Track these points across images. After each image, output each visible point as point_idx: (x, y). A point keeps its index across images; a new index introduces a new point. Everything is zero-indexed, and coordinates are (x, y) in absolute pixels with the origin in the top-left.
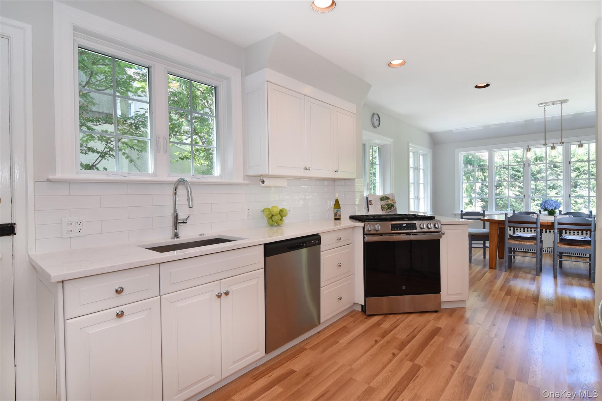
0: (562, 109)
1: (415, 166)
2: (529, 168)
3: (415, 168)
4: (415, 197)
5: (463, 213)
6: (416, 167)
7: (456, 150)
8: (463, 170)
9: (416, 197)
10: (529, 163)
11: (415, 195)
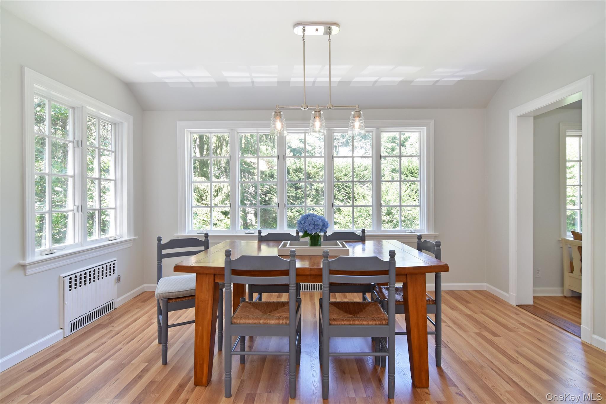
0: (330, 42)
1: (76, 139)
2: (284, 162)
3: (75, 142)
4: (75, 207)
5: (163, 242)
6: (78, 141)
7: (180, 124)
8: (192, 160)
9: (78, 207)
10: (284, 154)
11: (76, 204)
